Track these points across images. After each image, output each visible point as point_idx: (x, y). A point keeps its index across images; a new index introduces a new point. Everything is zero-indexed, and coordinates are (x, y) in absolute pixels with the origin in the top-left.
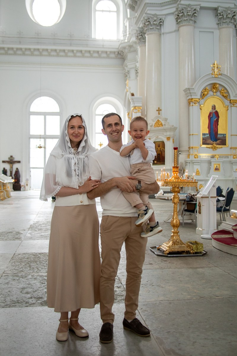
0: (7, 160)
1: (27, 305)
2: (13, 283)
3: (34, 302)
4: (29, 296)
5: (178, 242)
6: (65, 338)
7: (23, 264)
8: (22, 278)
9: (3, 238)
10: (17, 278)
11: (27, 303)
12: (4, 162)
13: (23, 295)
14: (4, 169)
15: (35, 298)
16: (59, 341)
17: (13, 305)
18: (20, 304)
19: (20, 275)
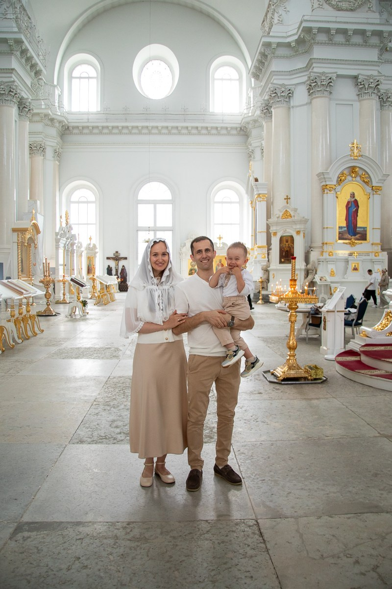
0: (113, 256)
1: (115, 441)
2: (103, 414)
3: (123, 438)
4: (118, 430)
5: (295, 367)
6: (148, 484)
7: (117, 390)
8: (114, 407)
9: (100, 355)
10: (109, 408)
11: (115, 439)
12: (108, 258)
13: (112, 430)
14: (109, 266)
15: (124, 433)
16: (142, 487)
17: (100, 441)
18: (107, 441)
19: (112, 404)
